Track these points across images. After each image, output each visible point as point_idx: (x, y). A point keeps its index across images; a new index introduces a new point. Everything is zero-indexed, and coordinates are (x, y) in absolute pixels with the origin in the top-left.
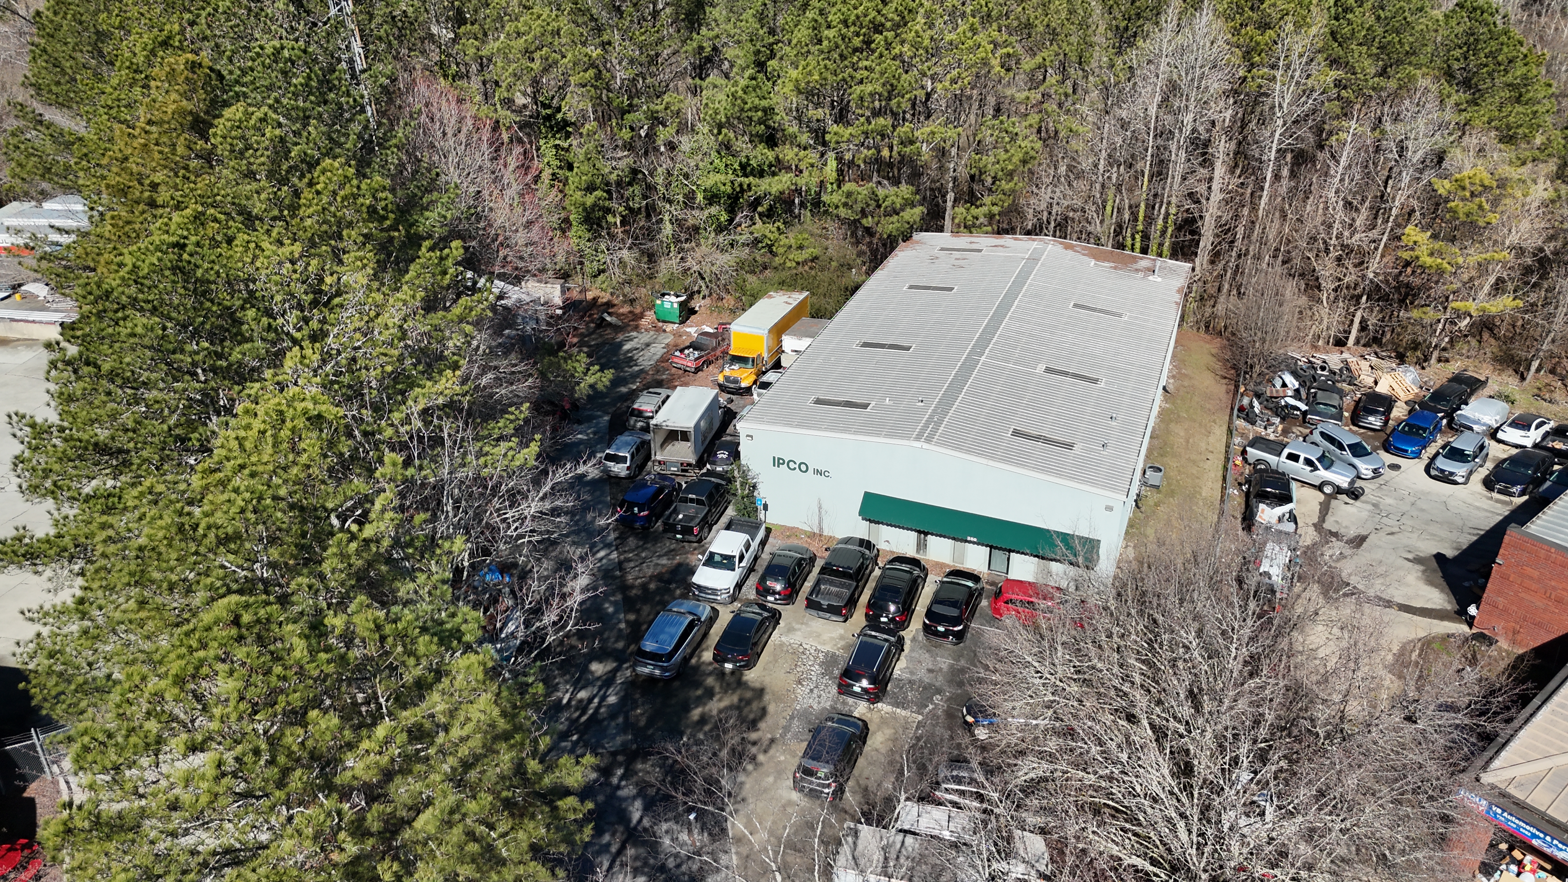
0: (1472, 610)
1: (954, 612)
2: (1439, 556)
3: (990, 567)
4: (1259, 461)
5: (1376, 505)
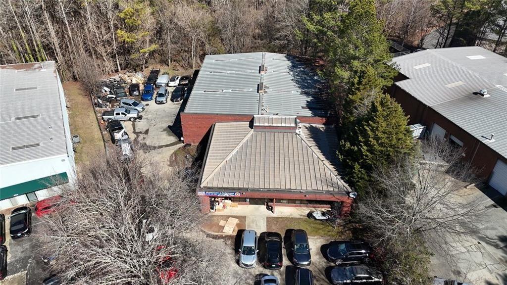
0: (182, 139)
1: (22, 226)
2: (169, 127)
3: (29, 201)
4: (108, 119)
5: (147, 119)
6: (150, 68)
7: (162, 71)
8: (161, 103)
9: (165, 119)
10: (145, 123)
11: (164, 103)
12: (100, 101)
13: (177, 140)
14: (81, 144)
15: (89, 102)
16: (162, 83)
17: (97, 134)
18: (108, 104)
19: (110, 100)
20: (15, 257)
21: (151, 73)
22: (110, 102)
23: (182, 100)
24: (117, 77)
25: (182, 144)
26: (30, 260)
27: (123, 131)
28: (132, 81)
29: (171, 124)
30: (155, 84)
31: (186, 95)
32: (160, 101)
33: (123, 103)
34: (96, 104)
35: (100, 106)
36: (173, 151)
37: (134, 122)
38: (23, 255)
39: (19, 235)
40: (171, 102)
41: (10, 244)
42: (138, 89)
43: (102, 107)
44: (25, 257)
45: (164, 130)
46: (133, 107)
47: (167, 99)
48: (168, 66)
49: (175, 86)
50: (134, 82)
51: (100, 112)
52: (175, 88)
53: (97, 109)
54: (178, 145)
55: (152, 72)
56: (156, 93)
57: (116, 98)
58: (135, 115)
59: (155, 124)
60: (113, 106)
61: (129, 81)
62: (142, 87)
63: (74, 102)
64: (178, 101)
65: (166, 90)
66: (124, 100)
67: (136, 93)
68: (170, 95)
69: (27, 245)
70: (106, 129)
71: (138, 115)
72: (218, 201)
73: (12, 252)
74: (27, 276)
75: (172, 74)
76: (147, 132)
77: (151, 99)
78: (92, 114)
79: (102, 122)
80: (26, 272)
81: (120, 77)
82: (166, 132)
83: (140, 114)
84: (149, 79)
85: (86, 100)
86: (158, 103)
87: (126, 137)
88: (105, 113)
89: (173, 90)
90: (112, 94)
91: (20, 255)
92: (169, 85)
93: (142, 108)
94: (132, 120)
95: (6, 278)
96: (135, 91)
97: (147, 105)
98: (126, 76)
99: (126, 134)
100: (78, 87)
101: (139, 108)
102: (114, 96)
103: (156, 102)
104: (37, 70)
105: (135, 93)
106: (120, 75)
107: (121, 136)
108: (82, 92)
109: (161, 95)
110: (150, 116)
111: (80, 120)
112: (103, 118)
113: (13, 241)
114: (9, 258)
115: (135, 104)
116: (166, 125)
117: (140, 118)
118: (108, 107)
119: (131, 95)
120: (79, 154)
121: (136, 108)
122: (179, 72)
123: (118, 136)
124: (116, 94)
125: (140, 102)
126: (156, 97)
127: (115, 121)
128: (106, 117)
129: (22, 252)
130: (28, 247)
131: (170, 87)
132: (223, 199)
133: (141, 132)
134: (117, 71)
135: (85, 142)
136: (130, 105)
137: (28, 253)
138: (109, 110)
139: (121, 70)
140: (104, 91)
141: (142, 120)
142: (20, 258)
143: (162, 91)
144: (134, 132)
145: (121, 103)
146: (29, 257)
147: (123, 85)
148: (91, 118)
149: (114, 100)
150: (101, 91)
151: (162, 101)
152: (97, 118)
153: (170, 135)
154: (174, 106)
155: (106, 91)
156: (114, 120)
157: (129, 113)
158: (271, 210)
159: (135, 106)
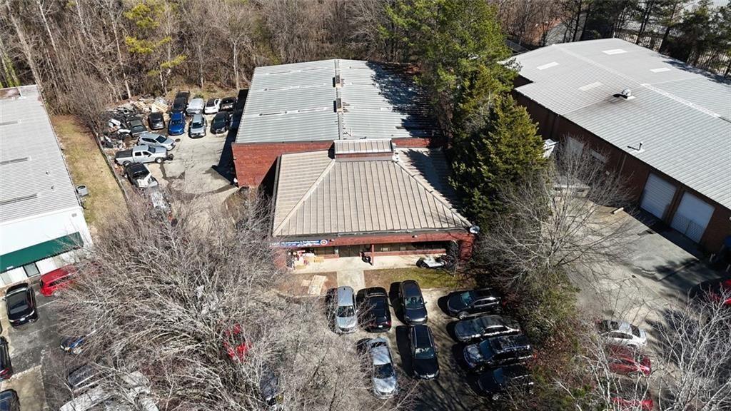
0: (235, 180)
1: (25, 307)
2: (214, 167)
3: (28, 276)
4: (125, 162)
5: (180, 159)
6: (175, 91)
7: (193, 94)
8: (198, 136)
9: (205, 157)
10: (179, 164)
11: (202, 137)
12: (107, 138)
13: (227, 184)
14: (90, 197)
15: (92, 142)
16: (196, 110)
17: (111, 183)
18: (121, 141)
19: (122, 137)
20: (20, 350)
21: (177, 97)
22: (123, 140)
23: (227, 131)
24: (128, 106)
25: (236, 189)
26: (43, 352)
27: (148, 176)
28: (150, 109)
29: (216, 164)
30: (185, 111)
31: (232, 123)
32: (195, 134)
33: (143, 139)
34: (103, 143)
35: (109, 146)
36: (224, 199)
37: (162, 164)
38: (31, 347)
39: (22, 319)
40: (211, 135)
41: (10, 334)
42: (162, 120)
43: (112, 147)
44: (35, 348)
45: (208, 172)
46: (158, 143)
47: (205, 130)
48: (200, 87)
49: (214, 113)
50: (154, 111)
51: (110, 154)
52: (214, 115)
53: (106, 150)
54: (230, 190)
55: (179, 95)
56: (188, 123)
57: (131, 134)
58: (163, 155)
59: (193, 164)
60: (128, 145)
61: (147, 109)
62: (166, 117)
63: (69, 142)
64: (222, 132)
65: (203, 119)
66: (145, 134)
67: (160, 125)
68: (209, 125)
69: (35, 333)
70: (123, 176)
71: (167, 154)
72: (297, 256)
73: (14, 344)
74: (42, 372)
75: (207, 97)
76: (182, 176)
77: (183, 132)
78: (99, 157)
79: (116, 166)
80: (41, 366)
81: (132, 105)
82: (209, 174)
83: (169, 153)
84: (176, 105)
85: (87, 139)
86: (193, 136)
87: (154, 184)
88: (119, 154)
89: (212, 119)
90: (125, 128)
91: (26, 346)
92: (206, 112)
93: (172, 145)
94: (159, 161)
95: (13, 376)
96: (157, 122)
97: (178, 140)
98: (142, 103)
99: (154, 179)
100: (73, 122)
101: (167, 145)
102: (129, 131)
103: (190, 136)
104: (13, 98)
105: (158, 125)
106: (131, 102)
107: (147, 184)
108: (79, 128)
109: (196, 126)
110: (184, 155)
111: (82, 166)
112: (116, 162)
113: (13, 330)
114: (12, 352)
115: (161, 140)
116: (209, 165)
117: (170, 158)
118: (121, 147)
119: (152, 128)
120: (89, 211)
121: (163, 144)
122: (217, 94)
123: (143, 182)
124: (129, 127)
125: (166, 136)
126: (190, 128)
127: (135, 163)
128: (120, 160)
129: (30, 342)
130: (37, 335)
131: (207, 114)
132: (303, 253)
133: (174, 178)
134: (126, 97)
135: (96, 195)
136: (154, 141)
137: (39, 343)
138: (123, 150)
139: (132, 95)
140: (111, 125)
141: (173, 161)
142: (28, 350)
143: (197, 120)
144: (165, 177)
145: (141, 140)
146: (41, 348)
147: (139, 115)
148: (98, 162)
149: (128, 137)
150: (107, 125)
151: (199, 134)
152: (107, 162)
153: (216, 178)
154: (217, 140)
155: (114, 125)
156: (133, 162)
157: (154, 152)
158: (369, 261)
159: (161, 142)
